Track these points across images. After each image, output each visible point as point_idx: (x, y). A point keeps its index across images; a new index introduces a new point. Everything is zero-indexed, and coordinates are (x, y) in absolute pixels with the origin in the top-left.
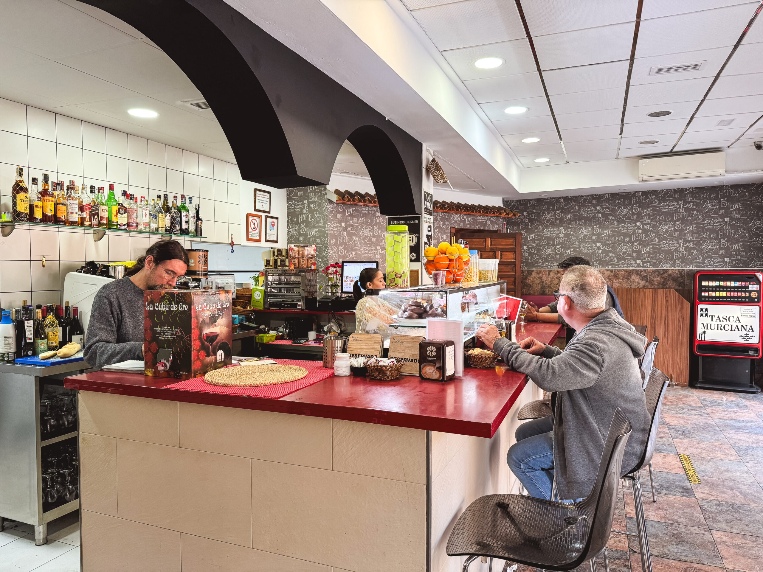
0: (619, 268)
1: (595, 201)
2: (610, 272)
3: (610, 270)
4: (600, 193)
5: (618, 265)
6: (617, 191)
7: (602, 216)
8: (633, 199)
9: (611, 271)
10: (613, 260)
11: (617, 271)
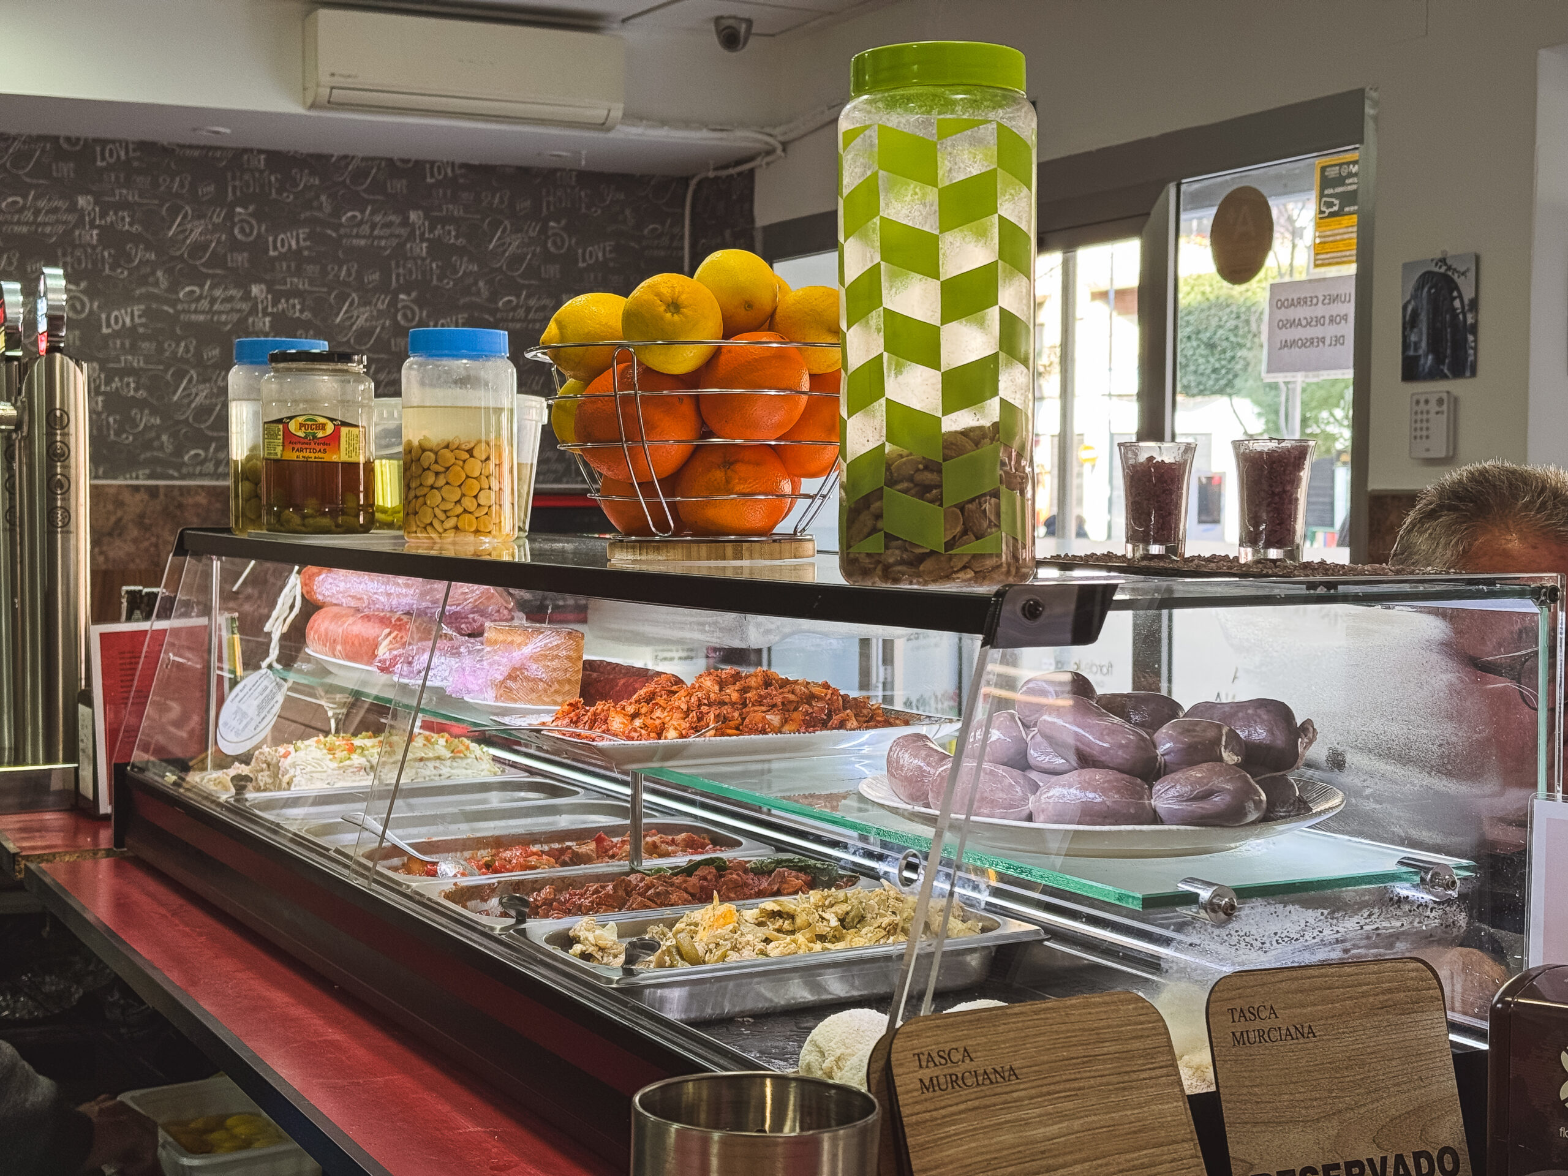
0: (183, 477)
1: (66, 169)
2: (146, 497)
3: (148, 488)
4: (91, 135)
5: (178, 467)
6: (165, 135)
7: (99, 240)
8: (234, 178)
9: (153, 492)
10: (156, 444)
11: (176, 493)
